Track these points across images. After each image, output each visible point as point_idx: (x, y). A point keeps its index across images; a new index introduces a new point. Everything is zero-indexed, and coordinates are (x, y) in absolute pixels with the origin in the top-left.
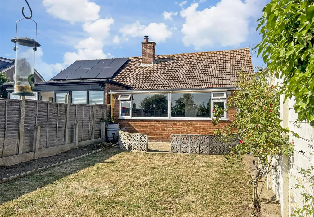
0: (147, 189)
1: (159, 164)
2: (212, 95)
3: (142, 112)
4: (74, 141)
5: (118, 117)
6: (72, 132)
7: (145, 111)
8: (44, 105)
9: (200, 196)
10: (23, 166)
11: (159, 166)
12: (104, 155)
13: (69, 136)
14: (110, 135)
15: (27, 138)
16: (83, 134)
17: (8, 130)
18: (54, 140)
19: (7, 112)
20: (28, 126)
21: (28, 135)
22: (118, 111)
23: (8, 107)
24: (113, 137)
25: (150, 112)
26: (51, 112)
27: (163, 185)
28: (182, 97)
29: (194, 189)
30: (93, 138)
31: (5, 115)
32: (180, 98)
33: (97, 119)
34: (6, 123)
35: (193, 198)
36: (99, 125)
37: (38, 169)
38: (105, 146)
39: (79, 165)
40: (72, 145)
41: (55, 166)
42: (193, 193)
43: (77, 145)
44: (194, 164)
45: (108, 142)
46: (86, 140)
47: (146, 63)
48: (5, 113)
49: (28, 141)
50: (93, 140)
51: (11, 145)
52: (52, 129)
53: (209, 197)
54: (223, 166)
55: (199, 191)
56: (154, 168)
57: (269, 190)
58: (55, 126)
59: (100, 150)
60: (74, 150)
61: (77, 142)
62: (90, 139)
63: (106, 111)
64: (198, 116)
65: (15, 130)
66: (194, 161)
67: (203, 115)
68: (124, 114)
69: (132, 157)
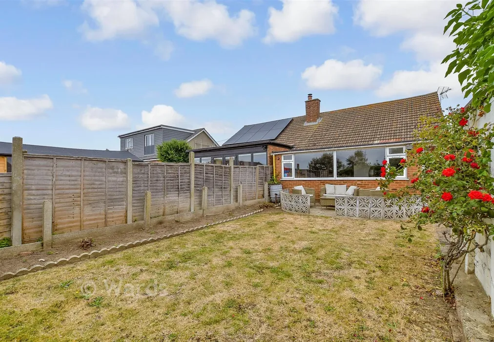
0: (303, 255)
1: (321, 229)
2: (387, 150)
3: (306, 173)
4: (239, 201)
5: (281, 178)
6: (237, 192)
7: (310, 171)
8: (210, 168)
9: (365, 272)
10: (193, 222)
11: (320, 230)
12: (265, 216)
13: (234, 196)
14: (273, 196)
15: (197, 197)
16: (247, 194)
17: (181, 191)
18: (220, 200)
19: (179, 174)
20: (198, 187)
21: (198, 194)
22: (280, 172)
23: (181, 171)
24: (276, 198)
25: (315, 172)
26: (217, 174)
27: (322, 253)
28: (354, 155)
29: (359, 261)
30: (257, 198)
31: (178, 177)
32: (352, 157)
33: (260, 180)
34: (179, 185)
35: (357, 273)
36: (262, 186)
37: (205, 226)
38: (267, 207)
39: (240, 225)
40: (237, 204)
41: (219, 224)
42: (358, 266)
43: (241, 205)
44: (362, 230)
45: (271, 202)
46: (250, 200)
47: (310, 122)
48: (178, 176)
49: (198, 200)
50: (257, 200)
51: (184, 204)
52: (219, 189)
53: (379, 273)
54: (401, 235)
55: (365, 265)
56: (314, 233)
57: (468, 274)
58: (221, 187)
59: (262, 210)
60: (238, 208)
61: (241, 202)
62: (254, 199)
63: (269, 172)
64: (370, 176)
65: (188, 190)
66: (362, 227)
67: (377, 175)
68: (286, 174)
69: (292, 219)
